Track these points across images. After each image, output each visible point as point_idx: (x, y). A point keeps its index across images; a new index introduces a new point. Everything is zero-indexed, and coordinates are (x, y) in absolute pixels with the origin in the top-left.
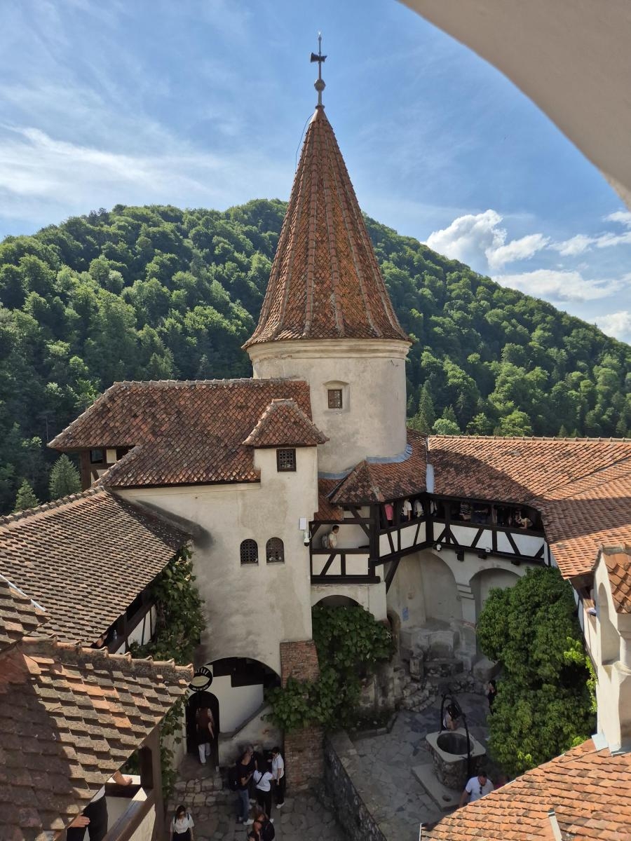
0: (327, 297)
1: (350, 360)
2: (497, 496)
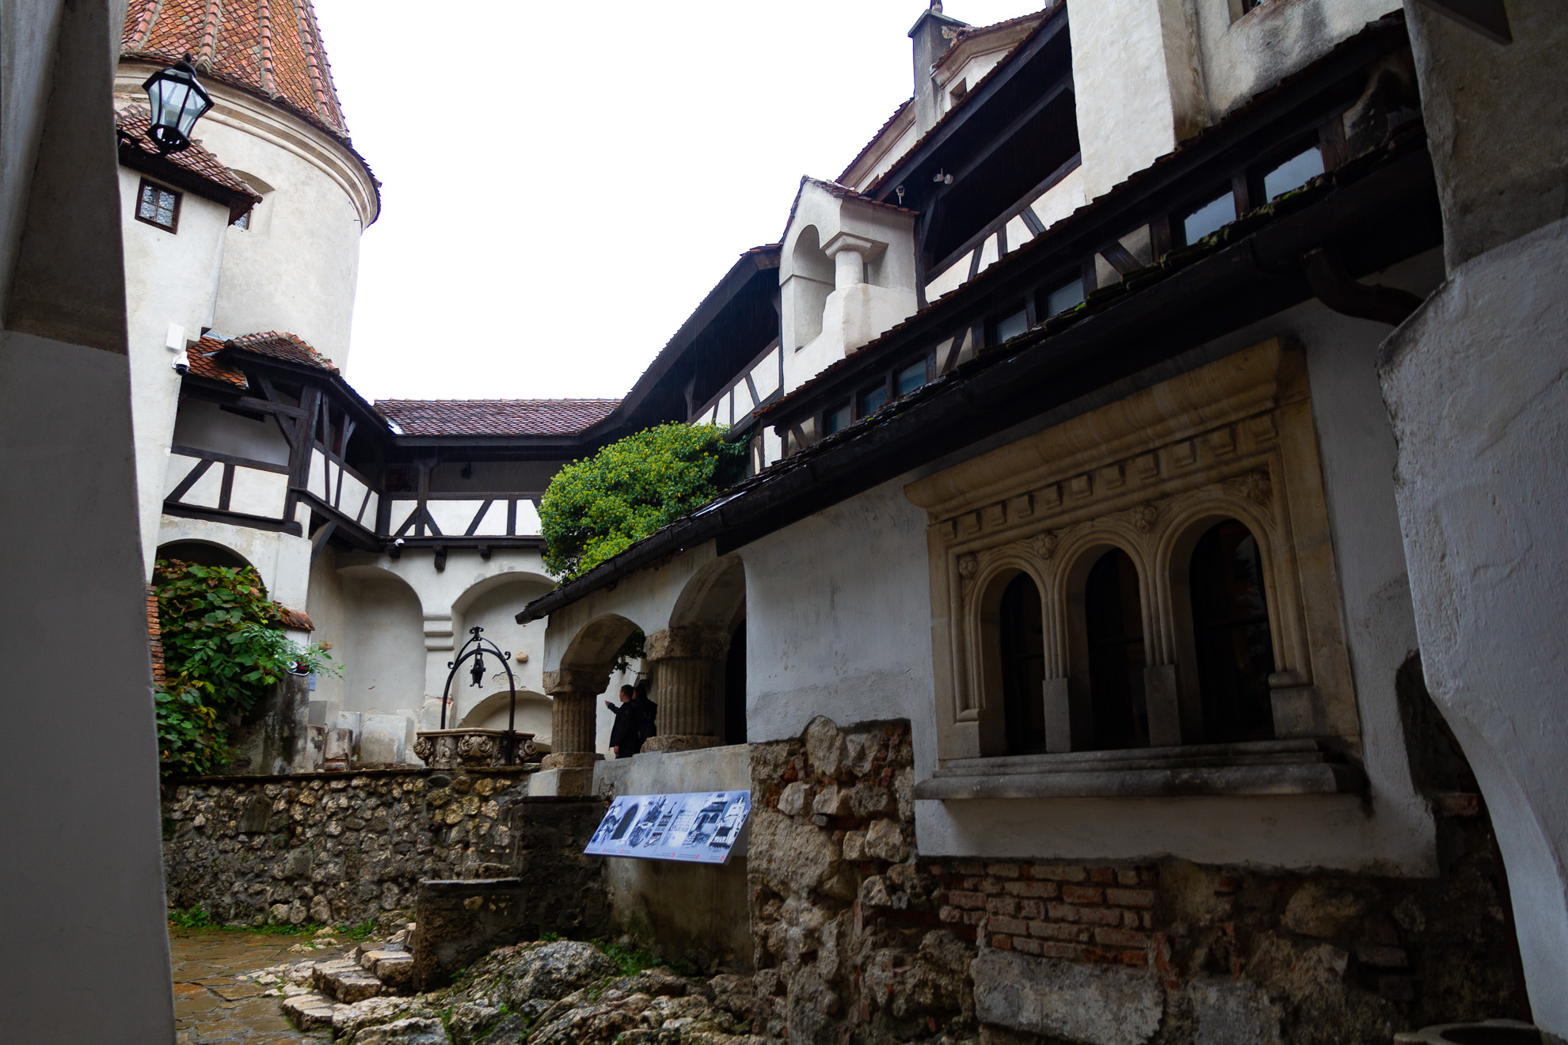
1: (282, 152)
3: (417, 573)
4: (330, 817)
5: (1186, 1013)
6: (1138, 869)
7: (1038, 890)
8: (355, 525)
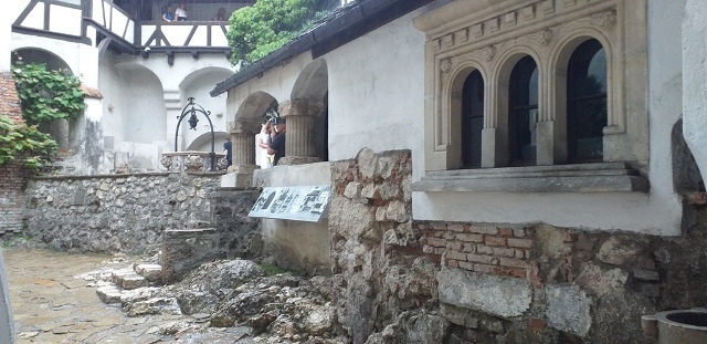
3: (158, 66)
4: (118, 197)
5: (544, 301)
6: (525, 229)
7: (473, 238)
8: (122, 40)
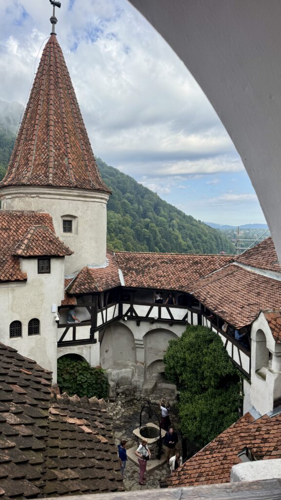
0: (62, 159)
1: (79, 202)
2: (164, 286)
8: (112, 320)
